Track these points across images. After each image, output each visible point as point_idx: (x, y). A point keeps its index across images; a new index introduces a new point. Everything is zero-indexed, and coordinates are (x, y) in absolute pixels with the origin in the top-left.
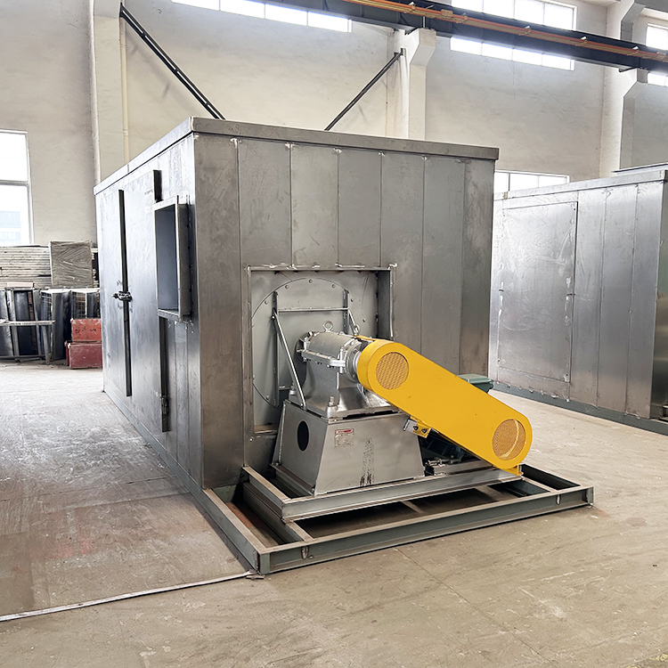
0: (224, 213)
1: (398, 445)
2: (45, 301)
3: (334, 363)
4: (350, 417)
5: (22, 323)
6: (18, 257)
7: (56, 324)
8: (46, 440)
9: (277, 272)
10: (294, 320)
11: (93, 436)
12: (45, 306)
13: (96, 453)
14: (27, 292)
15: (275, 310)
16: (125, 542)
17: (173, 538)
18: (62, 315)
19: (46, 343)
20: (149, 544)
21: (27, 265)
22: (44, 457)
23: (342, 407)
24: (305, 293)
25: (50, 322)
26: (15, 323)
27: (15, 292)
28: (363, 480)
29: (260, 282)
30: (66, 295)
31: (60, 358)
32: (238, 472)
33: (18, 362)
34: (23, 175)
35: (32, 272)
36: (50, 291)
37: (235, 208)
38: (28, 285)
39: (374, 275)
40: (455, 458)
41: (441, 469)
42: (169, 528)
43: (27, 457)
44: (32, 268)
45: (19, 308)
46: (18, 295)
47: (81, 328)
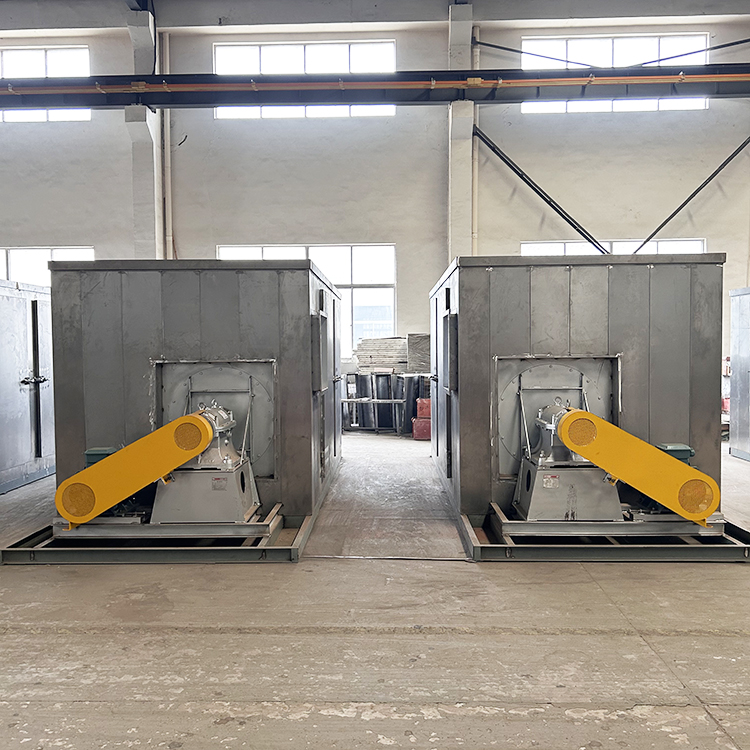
0: (479, 319)
1: (598, 492)
2: (400, 384)
3: (549, 426)
4: (556, 467)
5: (380, 401)
6: (383, 347)
7: (408, 402)
8: (377, 482)
9: (522, 360)
10: (536, 397)
11: (410, 484)
12: (400, 388)
13: (405, 493)
14: (387, 376)
15: (520, 388)
16: (402, 536)
17: (432, 539)
18: (412, 395)
19: (398, 418)
20: (415, 540)
21: (390, 353)
22: (372, 492)
23: (550, 459)
24: (546, 375)
25: (402, 401)
26: (376, 400)
27: (378, 376)
28: (567, 516)
29: (509, 367)
30: (416, 378)
31: (408, 432)
32: (487, 507)
33: (378, 433)
34: (392, 280)
35: (393, 359)
36: (404, 376)
37: (487, 315)
38: (389, 371)
39: (609, 362)
40: (656, 510)
41: (640, 517)
42: (432, 534)
43: (361, 491)
44: (394, 356)
45: (380, 389)
46: (380, 378)
47: (425, 406)
